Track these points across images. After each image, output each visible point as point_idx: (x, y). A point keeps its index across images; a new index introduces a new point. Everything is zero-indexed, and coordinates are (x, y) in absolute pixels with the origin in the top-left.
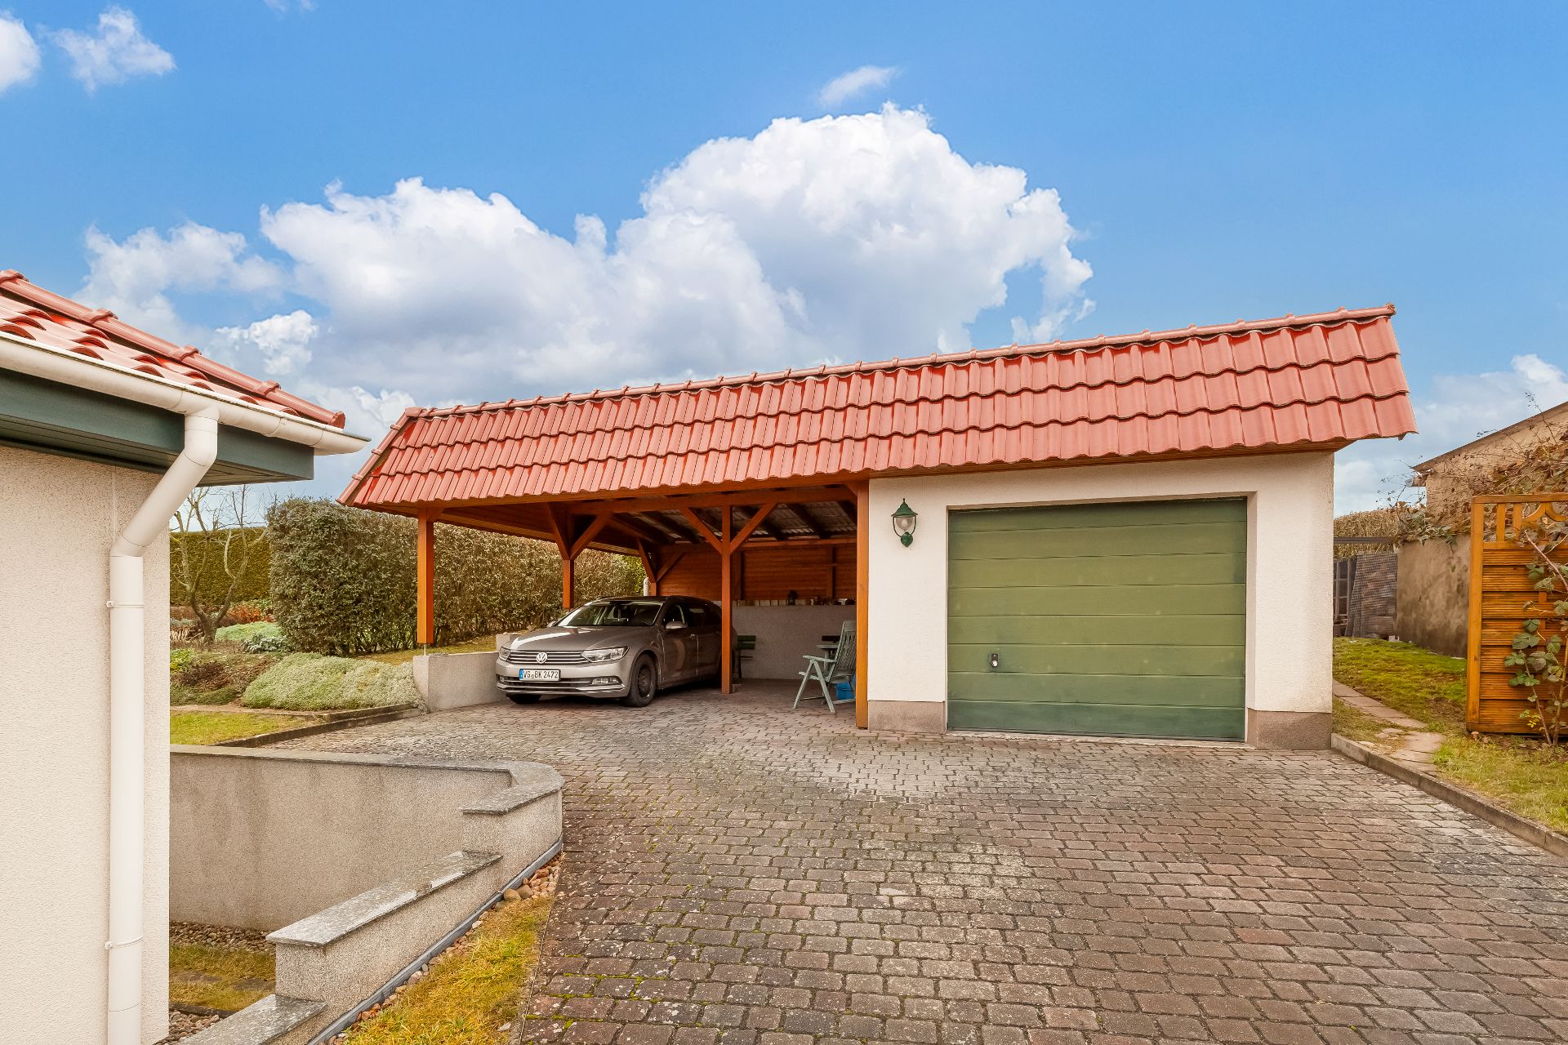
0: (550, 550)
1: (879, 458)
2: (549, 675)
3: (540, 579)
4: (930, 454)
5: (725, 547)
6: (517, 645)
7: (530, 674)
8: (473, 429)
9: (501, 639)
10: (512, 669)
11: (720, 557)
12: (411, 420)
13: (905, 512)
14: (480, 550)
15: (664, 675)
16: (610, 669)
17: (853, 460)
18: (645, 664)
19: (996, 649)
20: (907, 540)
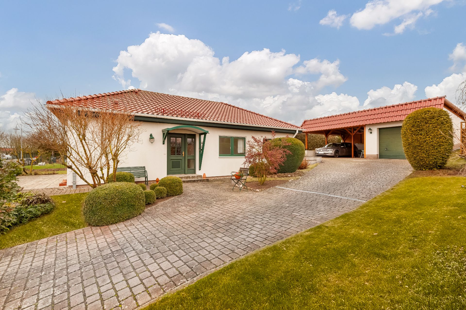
0: (324, 136)
1: (368, 122)
2: (323, 153)
3: (323, 141)
4: (375, 121)
5: (352, 134)
6: (318, 149)
7: (320, 153)
8: (313, 122)
9: (316, 149)
10: (317, 152)
11: (351, 136)
12: (305, 122)
13: (370, 129)
14: (313, 137)
15: (340, 154)
16: (331, 152)
17: (361, 123)
18: (336, 152)
19: (386, 147)
20: (371, 133)
